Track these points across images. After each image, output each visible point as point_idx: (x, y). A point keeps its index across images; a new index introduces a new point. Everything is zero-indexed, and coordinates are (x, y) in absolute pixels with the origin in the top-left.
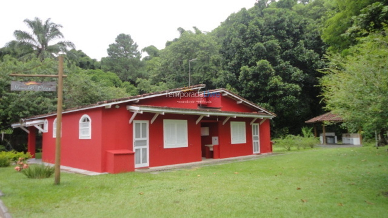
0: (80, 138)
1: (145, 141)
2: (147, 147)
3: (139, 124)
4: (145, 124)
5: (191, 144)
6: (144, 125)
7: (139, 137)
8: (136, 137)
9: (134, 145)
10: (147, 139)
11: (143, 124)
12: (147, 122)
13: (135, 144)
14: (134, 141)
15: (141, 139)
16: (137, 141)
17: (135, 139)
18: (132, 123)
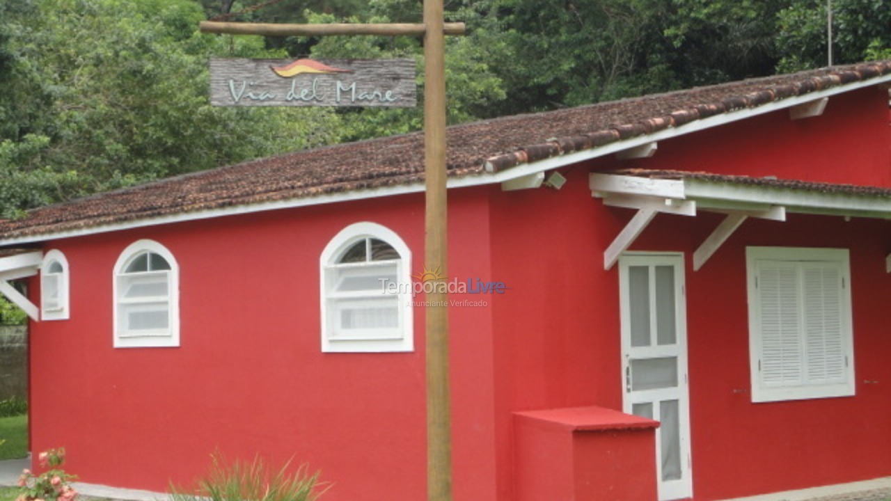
0: (326, 347)
1: (673, 360)
2: (681, 393)
3: (645, 269)
4: (670, 269)
5: (866, 382)
6: (666, 273)
7: (647, 342)
8: (635, 343)
9: (628, 382)
10: (679, 349)
11: (659, 269)
12: (676, 260)
13: (631, 377)
14: (625, 363)
15: (655, 350)
16: (635, 362)
17: (629, 351)
18: (615, 267)
